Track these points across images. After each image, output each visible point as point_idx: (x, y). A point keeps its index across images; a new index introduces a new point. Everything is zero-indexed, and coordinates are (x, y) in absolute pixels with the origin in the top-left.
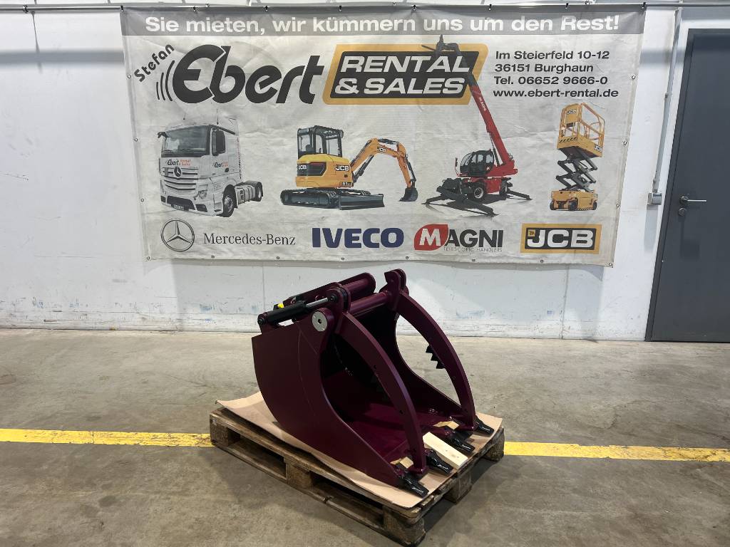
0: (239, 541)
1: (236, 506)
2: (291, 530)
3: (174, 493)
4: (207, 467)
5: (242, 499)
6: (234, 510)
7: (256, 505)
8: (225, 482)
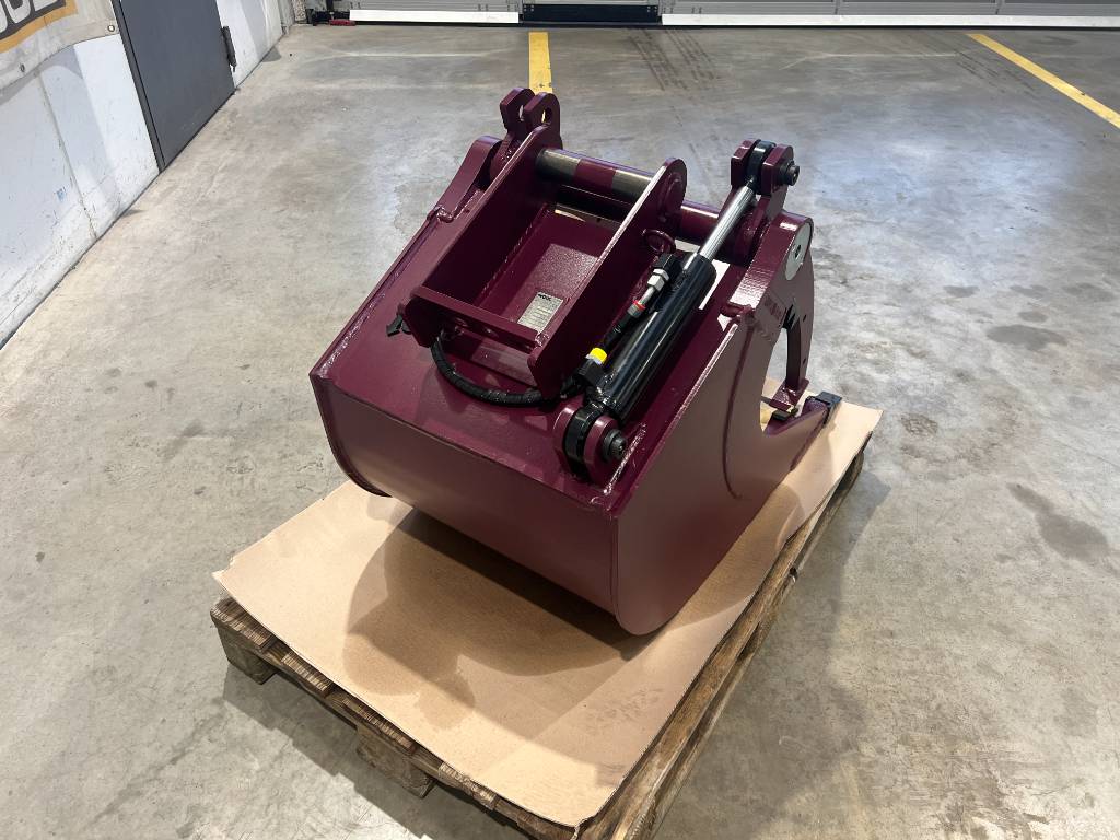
0: (967, 713)
1: (867, 750)
6: (880, 751)
7: (845, 708)
8: (788, 806)
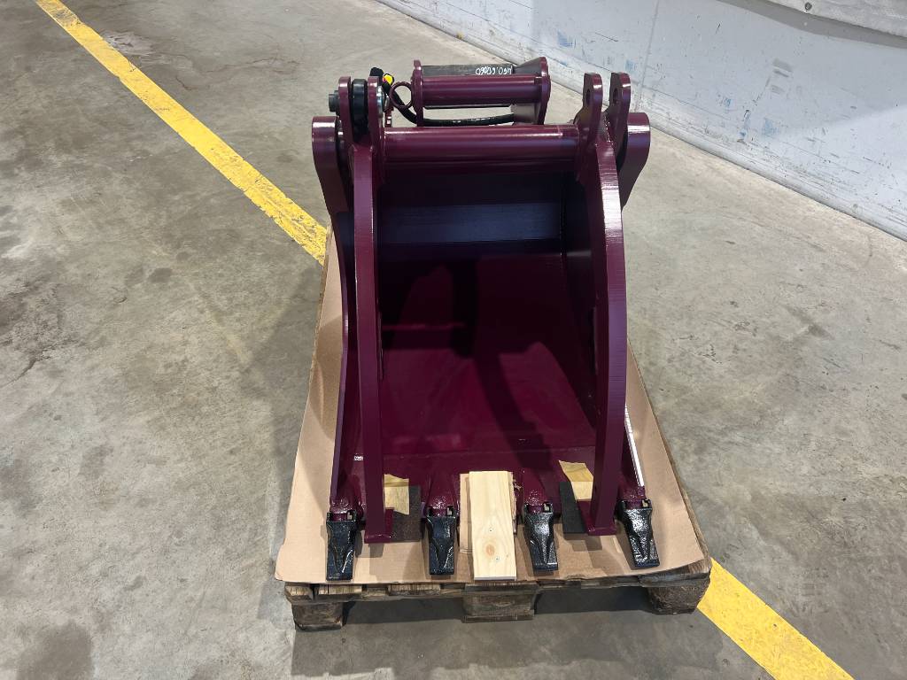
1: (235, 374)
2: (233, 457)
3: (213, 308)
4: (285, 298)
5: (253, 370)
6: (228, 377)
7: (254, 389)
8: (272, 331)
